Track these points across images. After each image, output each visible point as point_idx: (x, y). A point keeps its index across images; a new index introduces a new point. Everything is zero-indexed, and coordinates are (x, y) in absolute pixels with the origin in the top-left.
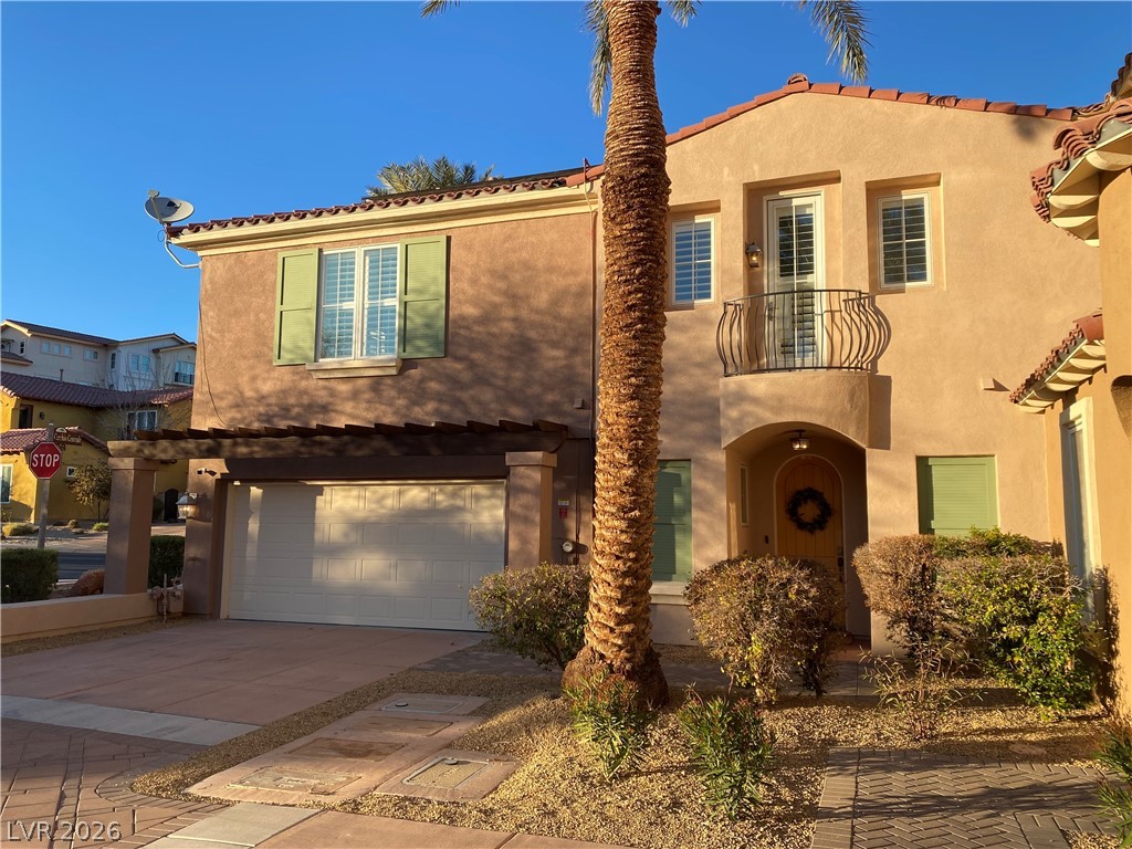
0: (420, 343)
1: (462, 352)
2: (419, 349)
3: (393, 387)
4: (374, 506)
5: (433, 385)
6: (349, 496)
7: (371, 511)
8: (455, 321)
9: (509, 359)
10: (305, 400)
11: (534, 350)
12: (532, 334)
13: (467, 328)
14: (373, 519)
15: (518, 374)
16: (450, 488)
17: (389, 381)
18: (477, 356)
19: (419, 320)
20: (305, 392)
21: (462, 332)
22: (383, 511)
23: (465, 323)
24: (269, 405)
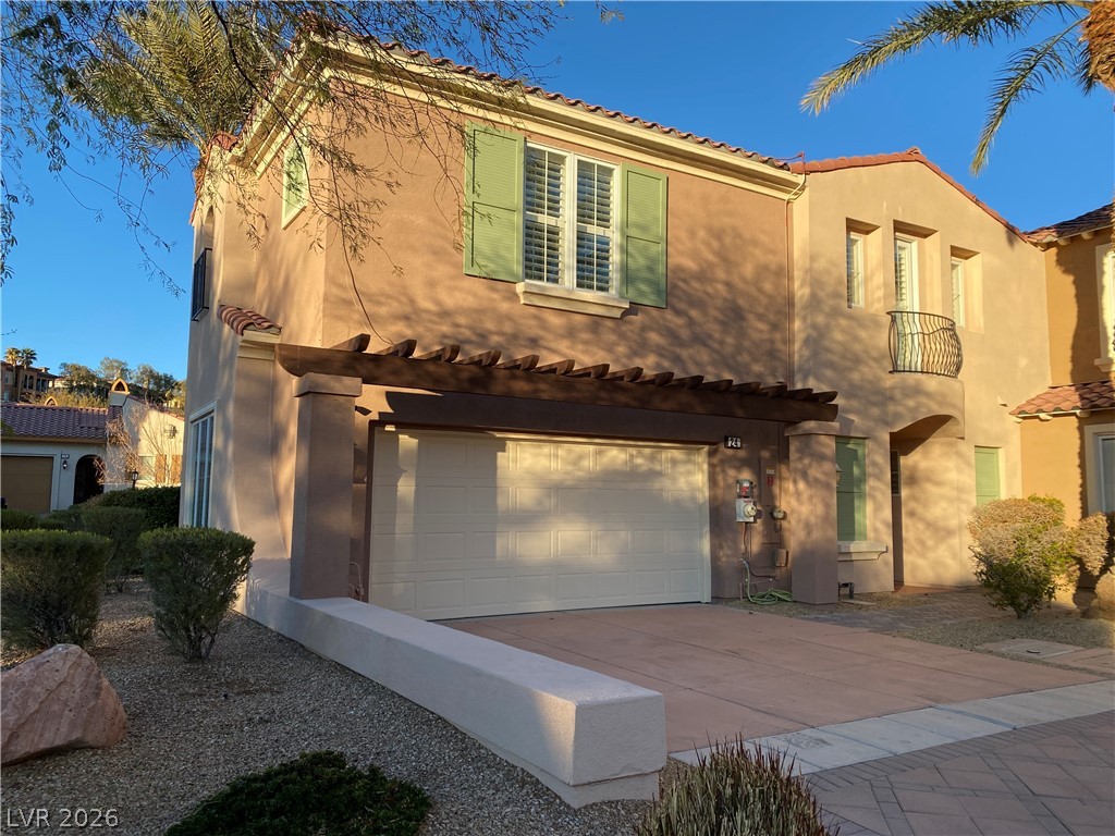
0: (643, 287)
1: (682, 306)
2: (641, 293)
3: (613, 331)
4: (569, 468)
5: (654, 337)
6: (539, 455)
7: (566, 473)
8: (674, 272)
9: (722, 323)
10: (508, 328)
11: (743, 319)
12: (741, 302)
13: (685, 281)
14: (569, 483)
15: (730, 340)
16: (648, 451)
17: (609, 323)
18: (694, 313)
19: (642, 262)
20: (509, 318)
21: (681, 284)
22: (580, 474)
23: (683, 276)
24: (457, 326)
